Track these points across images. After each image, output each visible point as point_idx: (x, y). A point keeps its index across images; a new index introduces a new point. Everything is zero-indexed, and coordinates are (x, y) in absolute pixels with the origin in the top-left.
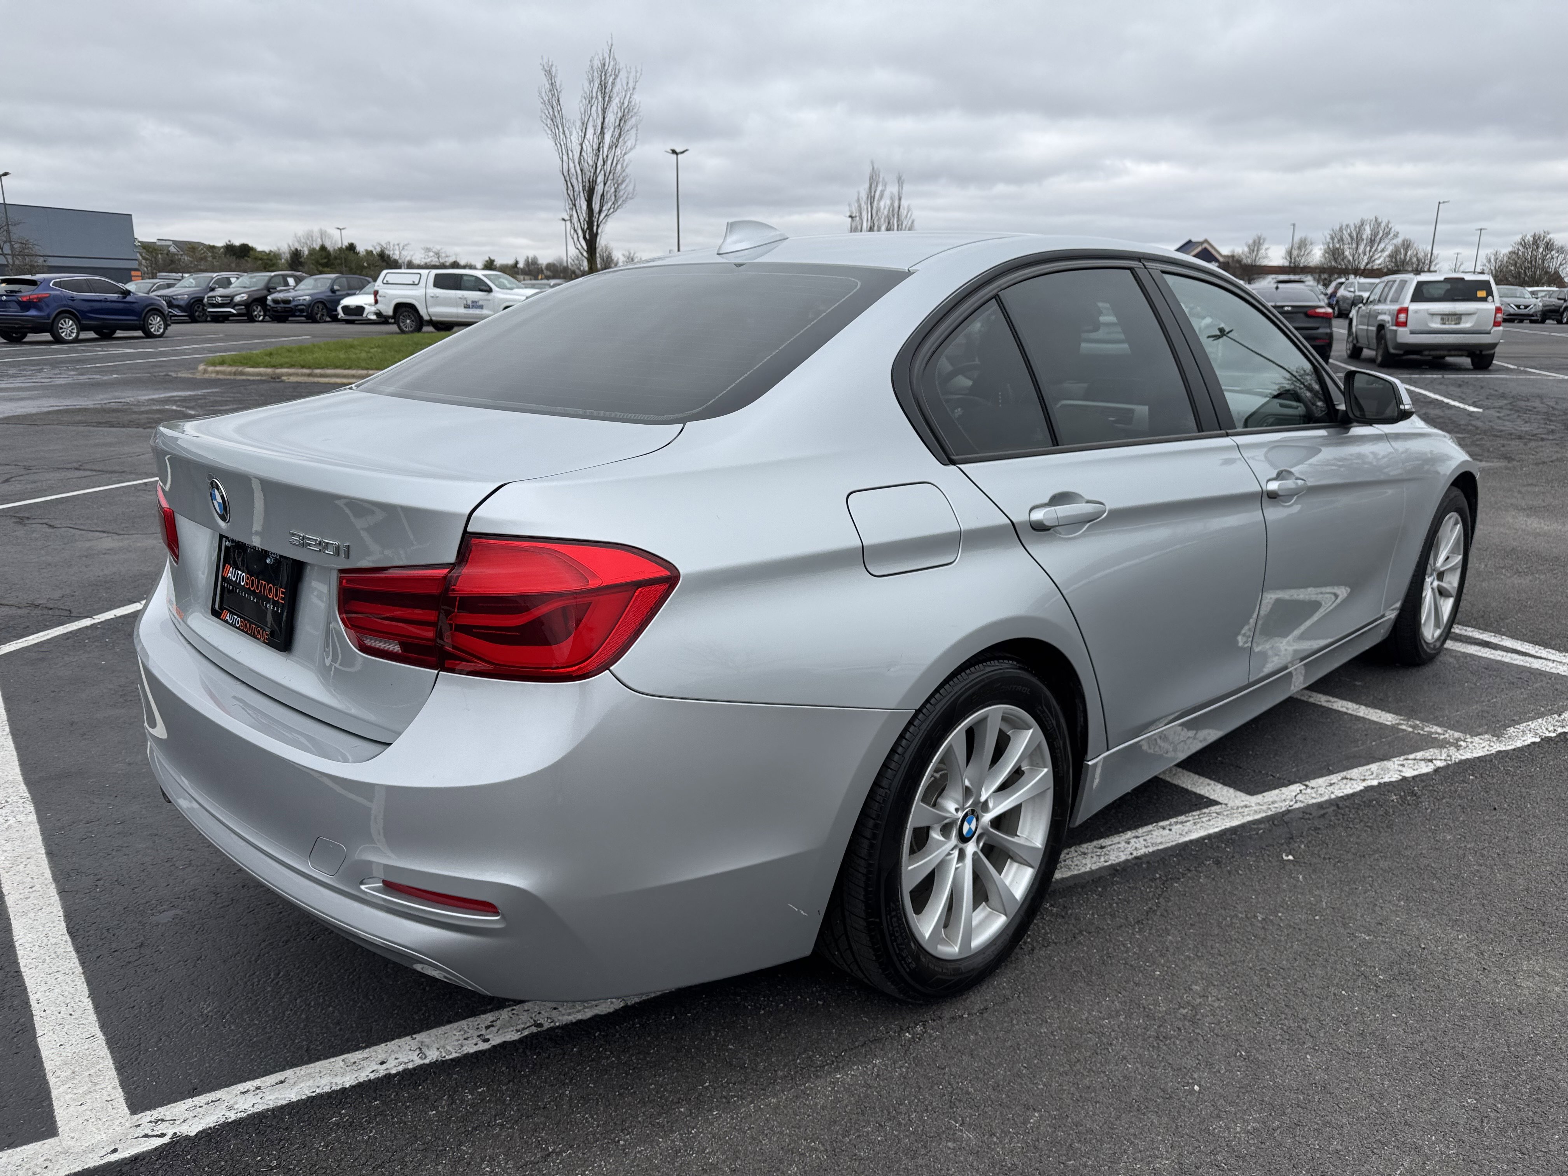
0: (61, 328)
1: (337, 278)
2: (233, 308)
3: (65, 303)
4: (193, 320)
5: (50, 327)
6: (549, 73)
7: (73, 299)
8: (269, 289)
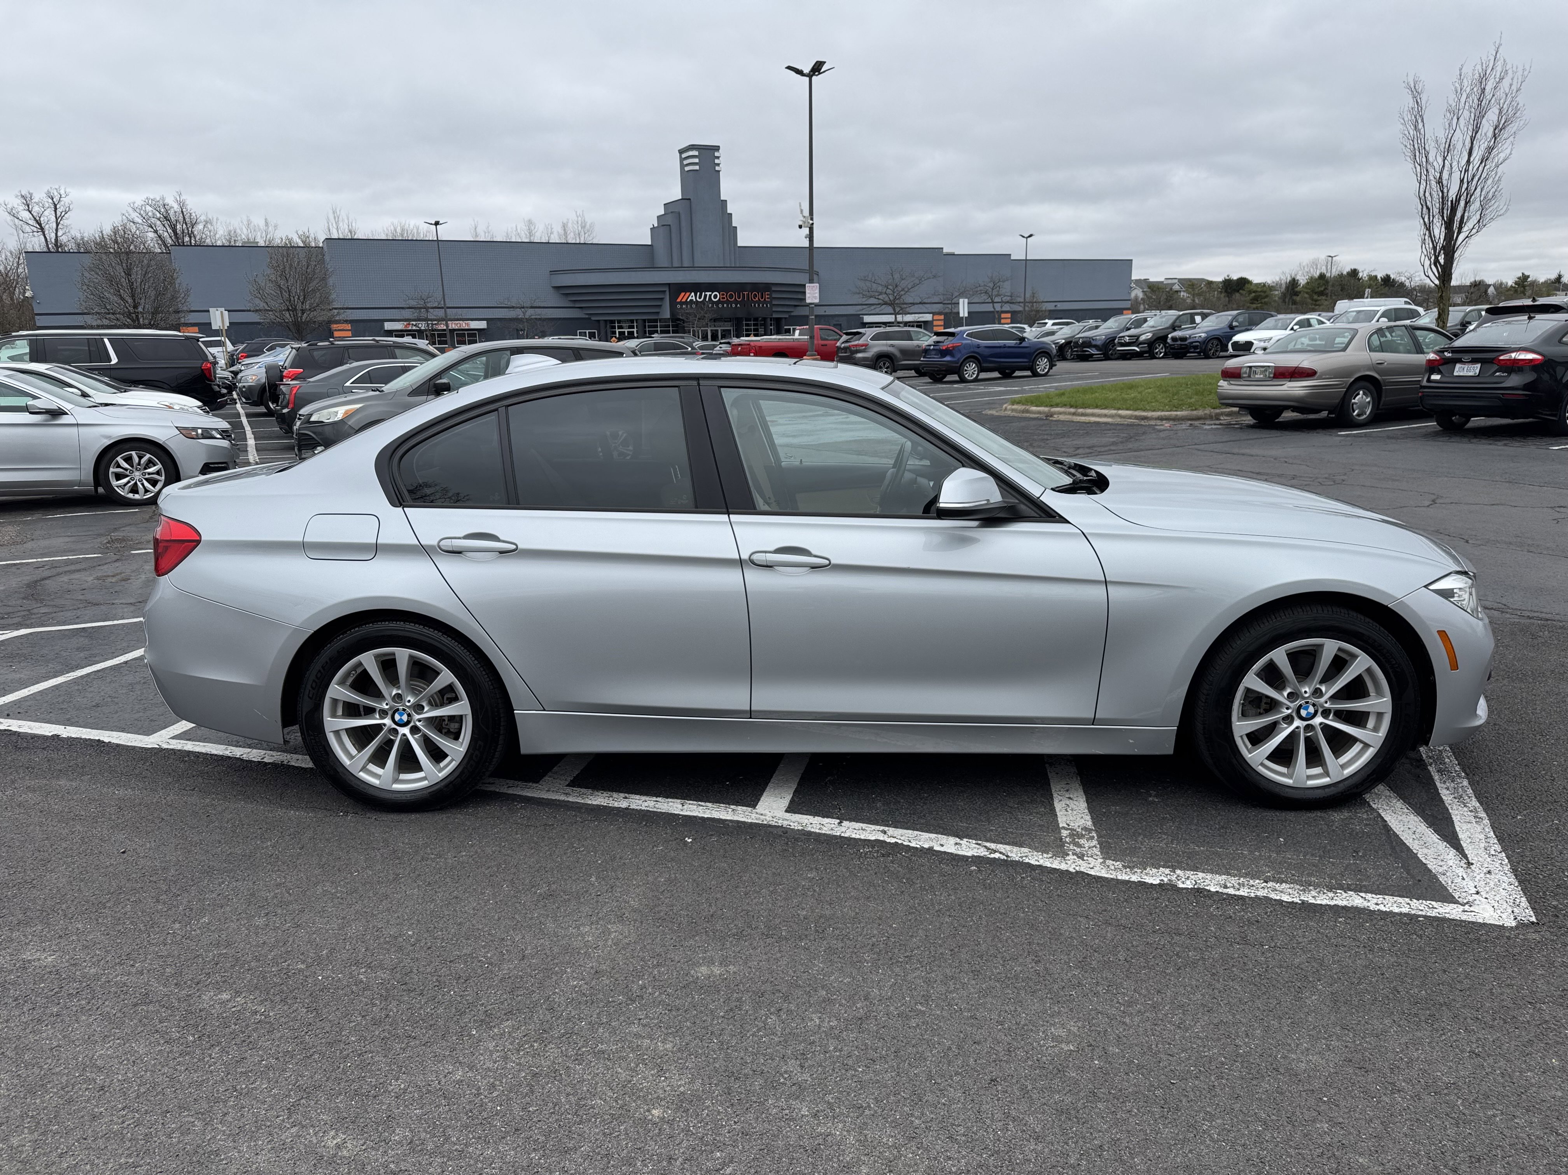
0: (966, 370)
1: (1239, 314)
2: (1137, 346)
3: (972, 350)
4: (1107, 357)
5: (958, 370)
6: (1416, 93)
7: (978, 346)
8: (1174, 328)
